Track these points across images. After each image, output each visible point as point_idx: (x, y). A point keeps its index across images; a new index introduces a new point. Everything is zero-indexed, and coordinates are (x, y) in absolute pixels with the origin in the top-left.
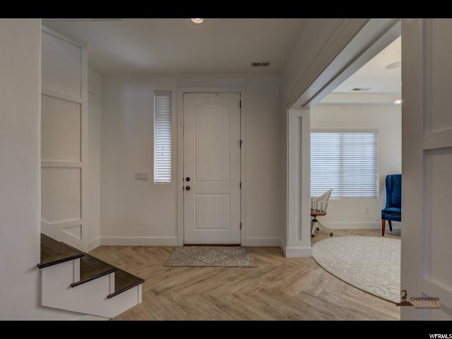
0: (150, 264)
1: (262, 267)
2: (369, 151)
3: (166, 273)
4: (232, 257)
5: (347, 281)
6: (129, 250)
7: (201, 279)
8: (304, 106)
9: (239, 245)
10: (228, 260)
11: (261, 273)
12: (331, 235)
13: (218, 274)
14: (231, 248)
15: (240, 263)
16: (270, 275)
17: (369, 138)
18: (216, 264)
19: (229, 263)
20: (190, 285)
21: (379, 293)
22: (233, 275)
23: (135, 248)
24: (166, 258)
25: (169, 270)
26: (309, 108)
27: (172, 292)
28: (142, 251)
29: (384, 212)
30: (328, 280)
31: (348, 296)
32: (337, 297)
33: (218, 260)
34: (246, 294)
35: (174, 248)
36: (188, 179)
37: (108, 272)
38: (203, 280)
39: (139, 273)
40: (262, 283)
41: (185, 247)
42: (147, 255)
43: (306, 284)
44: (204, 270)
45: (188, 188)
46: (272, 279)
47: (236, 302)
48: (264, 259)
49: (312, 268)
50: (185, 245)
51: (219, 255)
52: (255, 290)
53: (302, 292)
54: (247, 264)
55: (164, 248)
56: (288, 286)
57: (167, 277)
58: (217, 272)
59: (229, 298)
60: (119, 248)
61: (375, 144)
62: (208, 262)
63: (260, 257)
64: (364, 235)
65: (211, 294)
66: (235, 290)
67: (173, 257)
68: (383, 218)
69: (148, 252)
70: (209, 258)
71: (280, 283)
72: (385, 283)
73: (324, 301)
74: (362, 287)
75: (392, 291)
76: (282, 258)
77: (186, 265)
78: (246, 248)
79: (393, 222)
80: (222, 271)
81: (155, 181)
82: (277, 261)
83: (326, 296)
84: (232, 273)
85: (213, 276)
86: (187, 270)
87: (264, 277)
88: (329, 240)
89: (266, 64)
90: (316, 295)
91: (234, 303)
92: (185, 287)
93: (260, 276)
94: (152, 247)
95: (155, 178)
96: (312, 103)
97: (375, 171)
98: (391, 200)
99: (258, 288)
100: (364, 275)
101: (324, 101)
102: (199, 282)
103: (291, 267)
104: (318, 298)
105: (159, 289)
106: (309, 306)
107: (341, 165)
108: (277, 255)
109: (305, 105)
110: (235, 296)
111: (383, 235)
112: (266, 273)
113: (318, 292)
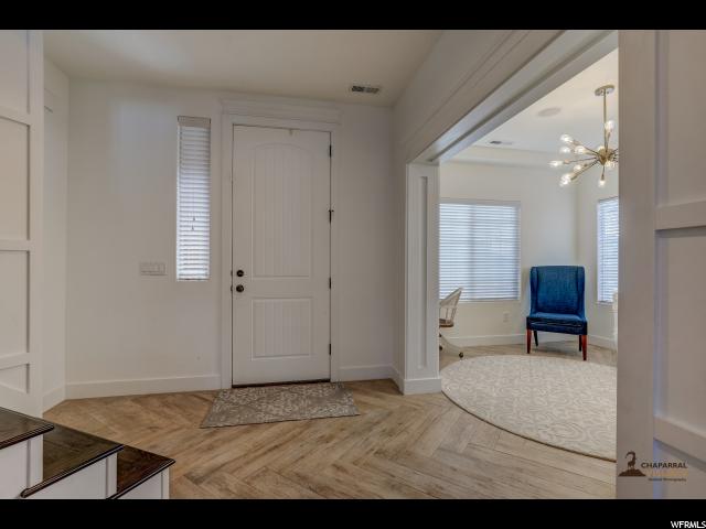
0: (176, 427)
1: (371, 414)
2: (508, 232)
3: (208, 441)
4: (319, 401)
5: (497, 424)
6: (129, 403)
7: (273, 445)
8: (431, 160)
9: (328, 381)
10: (312, 406)
11: (371, 425)
12: (461, 356)
13: (301, 433)
14: (314, 385)
15: (335, 410)
16: (385, 425)
17: (508, 213)
18: (295, 417)
19: (316, 412)
20: (256, 458)
21: (544, 438)
22: (327, 432)
23: (138, 399)
24: (203, 414)
25: (212, 434)
26: (437, 165)
27: (226, 475)
28: (155, 403)
29: (529, 320)
30: (471, 426)
31: (506, 446)
32: (490, 451)
33: (297, 408)
34: (355, 463)
35: (215, 394)
36: (240, 273)
37: (104, 455)
38: (276, 447)
39: (154, 447)
40: (376, 440)
41: (236, 390)
42: (166, 410)
43: (441, 435)
44: (275, 429)
45: (240, 289)
46: (390, 433)
47: (341, 479)
48: (370, 400)
49: (445, 410)
50: (234, 387)
51: (297, 399)
52: (367, 453)
53: (439, 449)
54: (346, 411)
55: (195, 394)
56: (416, 441)
57: (211, 448)
58: (298, 430)
59: (329, 473)
60: (105, 401)
61: (517, 222)
62: (281, 413)
63: (364, 398)
64: (504, 354)
65: (296, 470)
66: (335, 457)
67: (216, 409)
68: (529, 327)
69: (167, 405)
70: (281, 406)
71: (403, 437)
72: (548, 422)
73: (473, 459)
74: (521, 432)
75: (560, 432)
76: (398, 397)
77: (242, 422)
78: (339, 384)
79: (539, 333)
80: (308, 426)
81: (178, 277)
82: (391, 402)
83: (476, 452)
84: (323, 429)
85: (294, 436)
86: (247, 431)
87: (377, 429)
88: (458, 363)
89: (374, 90)
90: (461, 452)
91: (338, 481)
92: (248, 463)
93: (370, 429)
94: (173, 394)
95: (178, 272)
96: (442, 159)
97: (517, 261)
98: (537, 303)
99: (372, 450)
100: (518, 412)
101: (458, 157)
102: (270, 450)
103: (415, 409)
104: (464, 455)
105: (200, 472)
106: (455, 470)
107: (472, 252)
108: (390, 393)
109: (433, 160)
110: (338, 468)
111: (529, 352)
112: (378, 423)
113: (462, 447)
